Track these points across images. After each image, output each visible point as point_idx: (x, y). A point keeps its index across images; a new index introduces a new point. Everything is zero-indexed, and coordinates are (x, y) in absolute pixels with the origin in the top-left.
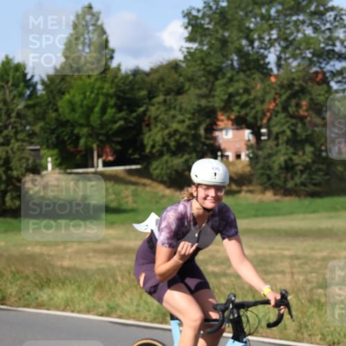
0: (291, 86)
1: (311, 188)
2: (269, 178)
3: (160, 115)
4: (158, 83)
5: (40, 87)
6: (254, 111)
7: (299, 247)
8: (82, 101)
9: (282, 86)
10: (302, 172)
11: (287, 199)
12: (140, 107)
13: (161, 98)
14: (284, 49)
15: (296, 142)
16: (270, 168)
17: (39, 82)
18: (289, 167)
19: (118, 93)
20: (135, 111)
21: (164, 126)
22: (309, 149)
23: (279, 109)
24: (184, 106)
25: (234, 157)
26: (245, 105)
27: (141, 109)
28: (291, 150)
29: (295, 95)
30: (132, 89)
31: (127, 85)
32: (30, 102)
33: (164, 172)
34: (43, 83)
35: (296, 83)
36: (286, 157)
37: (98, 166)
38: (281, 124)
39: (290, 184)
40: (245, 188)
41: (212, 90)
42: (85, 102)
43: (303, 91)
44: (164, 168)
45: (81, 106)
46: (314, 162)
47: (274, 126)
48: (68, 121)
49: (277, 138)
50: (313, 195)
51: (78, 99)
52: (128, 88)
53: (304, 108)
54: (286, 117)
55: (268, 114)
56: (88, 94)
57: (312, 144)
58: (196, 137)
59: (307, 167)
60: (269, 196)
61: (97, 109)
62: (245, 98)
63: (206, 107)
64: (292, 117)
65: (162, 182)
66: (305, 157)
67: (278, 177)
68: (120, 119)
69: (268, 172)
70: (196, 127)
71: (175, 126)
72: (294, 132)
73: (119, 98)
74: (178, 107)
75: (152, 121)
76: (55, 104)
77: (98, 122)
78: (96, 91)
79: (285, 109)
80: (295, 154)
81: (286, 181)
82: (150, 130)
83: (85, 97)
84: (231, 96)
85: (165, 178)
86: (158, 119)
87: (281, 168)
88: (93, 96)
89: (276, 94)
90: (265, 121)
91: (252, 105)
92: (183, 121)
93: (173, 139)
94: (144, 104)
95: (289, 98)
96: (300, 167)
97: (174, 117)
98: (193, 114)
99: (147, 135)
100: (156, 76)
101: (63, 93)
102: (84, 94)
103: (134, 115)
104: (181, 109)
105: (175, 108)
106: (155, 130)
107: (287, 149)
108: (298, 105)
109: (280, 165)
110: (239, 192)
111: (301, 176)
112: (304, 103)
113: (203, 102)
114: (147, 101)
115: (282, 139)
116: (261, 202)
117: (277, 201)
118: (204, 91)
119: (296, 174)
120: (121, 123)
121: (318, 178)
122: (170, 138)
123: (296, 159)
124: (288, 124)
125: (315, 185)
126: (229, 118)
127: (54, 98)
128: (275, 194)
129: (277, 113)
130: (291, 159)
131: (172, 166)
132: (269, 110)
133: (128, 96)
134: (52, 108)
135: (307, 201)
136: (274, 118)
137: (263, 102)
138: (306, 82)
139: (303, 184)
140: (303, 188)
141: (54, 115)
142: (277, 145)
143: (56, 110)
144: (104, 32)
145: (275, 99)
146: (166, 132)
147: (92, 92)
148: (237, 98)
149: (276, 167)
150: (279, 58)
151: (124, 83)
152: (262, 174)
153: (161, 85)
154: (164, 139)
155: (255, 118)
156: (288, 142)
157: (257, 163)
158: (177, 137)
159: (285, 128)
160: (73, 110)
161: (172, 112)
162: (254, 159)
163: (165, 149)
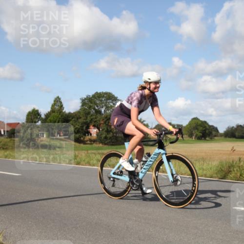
0: (106, 117)
1: (111, 143)
11: (105, 146)
14: (106, 108)
15: (108, 131)
16: (101, 138)
18: (106, 138)
22: (111, 133)
26: (95, 122)
28: (107, 133)
34: (44, 115)
35: (108, 117)
36: (105, 135)
39: (106, 142)
40: (95, 143)
41: (87, 118)
50: (112, 145)
57: (112, 132)
58: (83, 129)
59: (111, 138)
60: (101, 145)
62: (95, 120)
64: (107, 125)
66: (110, 135)
67: (103, 140)
70: (83, 127)
71: (77, 126)
72: (107, 129)
79: (105, 123)
84: (92, 119)
89: (103, 119)
91: (97, 122)
92: (79, 125)
95: (106, 121)
97: (77, 124)
98: (82, 124)
101: (49, 117)
104: (79, 122)
105: (77, 122)
107: (105, 133)
113: (85, 121)
115: (105, 130)
116: (99, 146)
117: (103, 146)
118: (85, 118)
119: (108, 139)
121: (113, 141)
123: (108, 136)
126: (92, 125)
129: (103, 124)
135: (110, 147)
137: (99, 121)
139: (109, 142)
144: (61, 103)
145: (103, 121)
149: (103, 138)
150: (105, 111)
155: (98, 125)
156: (106, 131)
158: (77, 129)
159: (105, 128)
162: (98, 135)
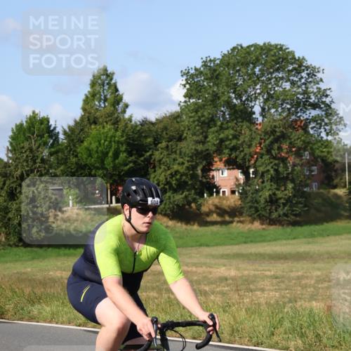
0: (273, 132)
1: (292, 218)
2: (257, 210)
3: (163, 158)
4: (163, 131)
5: (61, 136)
6: (242, 154)
7: (278, 268)
8: (97, 147)
9: (266, 133)
10: (284, 205)
11: (272, 228)
12: (147, 152)
13: (164, 144)
14: (266, 101)
15: (279, 180)
16: (257, 202)
17: (61, 132)
18: (273, 201)
19: (128, 140)
20: (143, 155)
21: (166, 168)
22: (290, 185)
23: (264, 151)
24: (183, 150)
25: (230, 193)
26: (234, 149)
27: (148, 154)
28: (275, 186)
29: (277, 140)
30: (140, 136)
31: (136, 134)
32: (53, 150)
33: (167, 206)
34: (65, 133)
35: (277, 129)
36: (270, 192)
37: (111, 203)
38: (266, 165)
39: (274, 215)
40: (236, 219)
41: (206, 137)
42: (100, 148)
43: (283, 136)
44: (168, 203)
45: (97, 152)
46: (294, 196)
47: (260, 166)
48: (86, 165)
49: (262, 176)
50: (295, 224)
51: (94, 146)
52: (136, 136)
53: (285, 151)
54: (270, 158)
55: (256, 156)
56: (103, 141)
57: (293, 181)
58: (194, 176)
59: (288, 200)
60: (257, 225)
61: (110, 154)
62: (234, 142)
63: (202, 152)
64: (275, 158)
65: (165, 215)
66: (287, 192)
67: (264, 209)
68: (130, 162)
69: (256, 205)
70: (194, 168)
71: (176, 167)
72: (276, 170)
73: (128, 144)
74: (178, 152)
75: (157, 164)
76: (75, 151)
77: (112, 165)
78: (108, 140)
79: (269, 152)
80: (278, 189)
81: (271, 212)
82: (155, 171)
83: (100, 144)
84: (222, 141)
85: (168, 212)
86: (162, 162)
87: (266, 201)
88: (106, 143)
89: (261, 139)
90: (252, 162)
91: (241, 149)
92: (183, 163)
93: (174, 178)
94: (150, 149)
95: (272, 143)
96: (282, 201)
97: (174, 160)
98: (191, 157)
99: (152, 176)
100: (161, 126)
101: (82, 142)
102: (99, 142)
103: (142, 158)
104: (181, 152)
105: (175, 152)
106: (159, 171)
107: (271, 185)
108: (280, 148)
109: (266, 199)
110: (232, 222)
111: (284, 208)
112: (285, 146)
113: (200, 147)
114: (153, 146)
115: (267, 177)
116: (250, 230)
117: (264, 229)
118: (201, 137)
119: (280, 206)
120: (131, 165)
121: (298, 210)
122: (171, 178)
123: (279, 194)
124: (271, 165)
125: (296, 215)
126: (221, 160)
127: (74, 146)
128: (262, 224)
129: (261, 156)
130: (274, 194)
131: (174, 201)
132: (256, 153)
133: (136, 143)
134: (73, 154)
135: (289, 229)
136: (260, 159)
137: (250, 146)
138: (286, 129)
139: (285, 215)
140: (286, 218)
141: (74, 160)
142: (263, 182)
143: (76, 156)
144: (117, 90)
145: (260, 144)
146: (169, 172)
147: (105, 141)
148: (227, 143)
149: (262, 201)
150: (263, 109)
151: (133, 132)
152: (251, 207)
153: (164, 133)
154: (166, 179)
155: (244, 159)
156: (272, 179)
157: (247, 197)
158: (178, 177)
159: (269, 168)
160: (90, 155)
161: (173, 156)
162: (244, 195)
163: (167, 187)
